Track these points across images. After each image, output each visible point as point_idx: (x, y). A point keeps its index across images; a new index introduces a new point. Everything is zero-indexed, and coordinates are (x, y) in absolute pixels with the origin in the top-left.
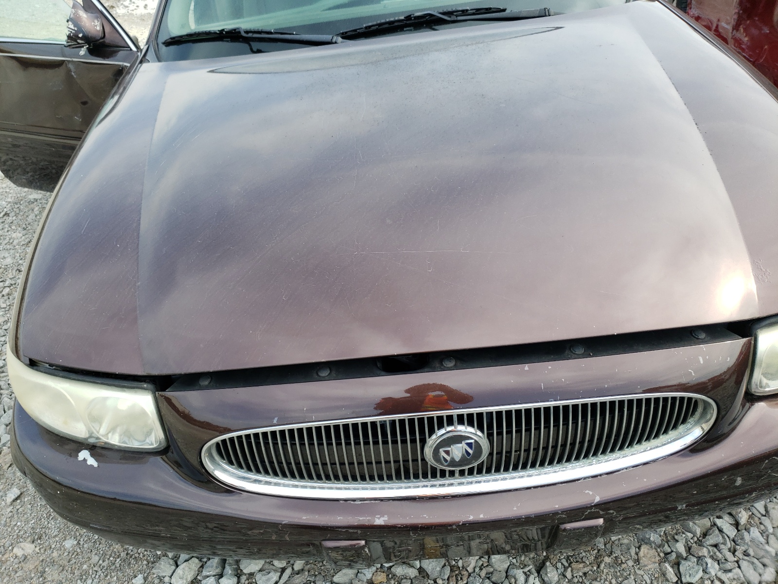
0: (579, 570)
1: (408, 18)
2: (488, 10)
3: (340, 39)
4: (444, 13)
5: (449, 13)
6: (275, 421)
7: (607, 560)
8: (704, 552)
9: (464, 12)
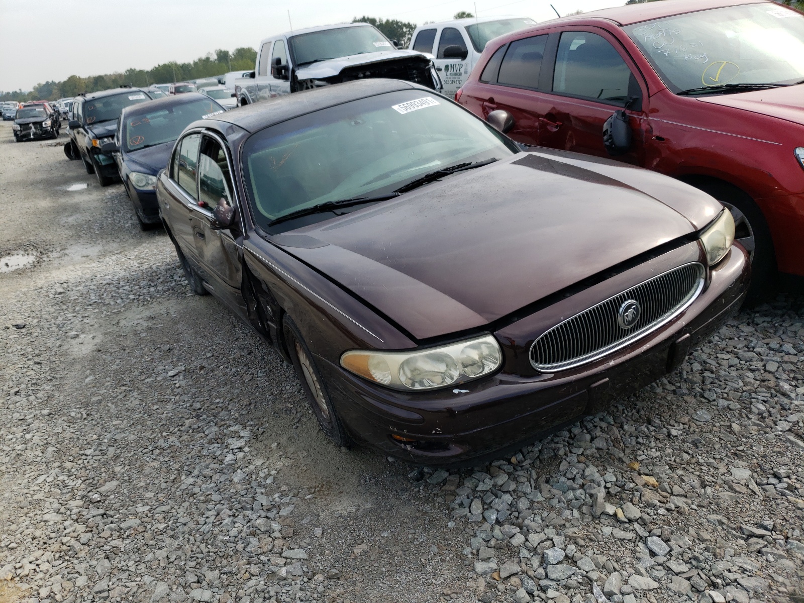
0: (666, 416)
1: (426, 176)
2: (464, 165)
3: (400, 194)
4: (444, 170)
5: (446, 170)
6: (562, 318)
7: (674, 407)
8: (709, 386)
9: (453, 168)
